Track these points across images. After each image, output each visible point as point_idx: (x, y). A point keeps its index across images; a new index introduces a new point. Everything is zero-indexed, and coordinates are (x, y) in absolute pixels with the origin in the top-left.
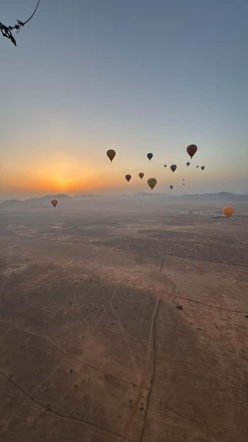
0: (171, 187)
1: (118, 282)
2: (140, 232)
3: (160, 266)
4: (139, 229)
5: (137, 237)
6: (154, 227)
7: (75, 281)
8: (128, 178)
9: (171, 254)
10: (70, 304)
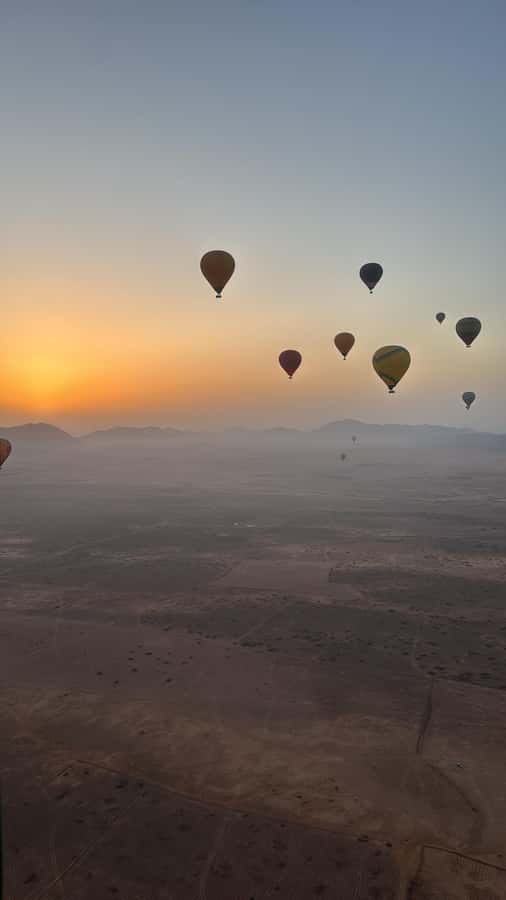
0: (469, 398)
1: (238, 790)
2: (335, 577)
3: (416, 726)
4: (330, 565)
5: (324, 600)
6: (392, 559)
7: (59, 781)
8: (290, 361)
9: (466, 678)
10: (32, 878)
